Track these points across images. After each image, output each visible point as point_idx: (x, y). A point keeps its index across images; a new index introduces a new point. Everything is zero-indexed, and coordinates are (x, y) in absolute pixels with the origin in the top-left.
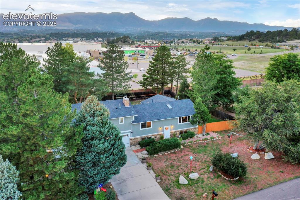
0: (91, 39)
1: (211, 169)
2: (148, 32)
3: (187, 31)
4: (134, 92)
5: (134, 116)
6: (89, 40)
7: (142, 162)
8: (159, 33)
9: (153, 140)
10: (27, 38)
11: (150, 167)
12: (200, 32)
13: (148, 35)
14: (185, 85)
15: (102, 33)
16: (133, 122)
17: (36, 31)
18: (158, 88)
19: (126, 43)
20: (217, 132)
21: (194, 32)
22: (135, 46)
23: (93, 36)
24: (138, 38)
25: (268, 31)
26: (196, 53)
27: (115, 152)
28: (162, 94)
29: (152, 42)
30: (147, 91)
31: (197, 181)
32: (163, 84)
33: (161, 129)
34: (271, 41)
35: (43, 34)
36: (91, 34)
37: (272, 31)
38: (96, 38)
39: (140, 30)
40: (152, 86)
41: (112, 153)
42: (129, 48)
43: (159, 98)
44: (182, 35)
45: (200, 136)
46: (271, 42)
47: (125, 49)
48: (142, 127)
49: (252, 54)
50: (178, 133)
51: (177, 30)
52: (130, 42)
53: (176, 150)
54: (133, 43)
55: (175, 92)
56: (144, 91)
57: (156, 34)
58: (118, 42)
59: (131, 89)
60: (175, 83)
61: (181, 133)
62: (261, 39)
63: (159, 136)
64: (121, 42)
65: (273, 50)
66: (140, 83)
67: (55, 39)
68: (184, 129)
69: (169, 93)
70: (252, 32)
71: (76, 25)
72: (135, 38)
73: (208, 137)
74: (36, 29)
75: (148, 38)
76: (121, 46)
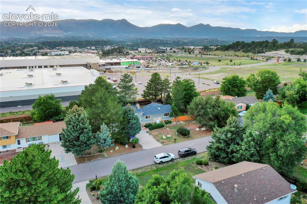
0: (84, 48)
1: (177, 134)
2: (141, 39)
3: (180, 37)
4: (138, 101)
5: (142, 113)
6: (82, 49)
7: (147, 133)
8: (151, 40)
9: (151, 124)
10: (19, 48)
11: (150, 134)
12: (192, 39)
13: (141, 43)
14: (169, 97)
15: (95, 41)
16: (142, 116)
17: (25, 39)
18: (153, 98)
19: (121, 53)
20: (184, 121)
21: (187, 39)
22: (130, 57)
23: (85, 45)
24: (131, 46)
25: (252, 42)
26: (186, 64)
27: (138, 124)
28: (155, 102)
29: (146, 51)
30: (146, 100)
31: (170, 138)
32: (156, 96)
33: (155, 119)
34: (253, 51)
35: (33, 42)
36: (83, 43)
37: (256, 41)
38: (89, 46)
39: (133, 36)
40: (149, 97)
41: (137, 125)
42: (125, 60)
43: (154, 104)
44: (174, 42)
45: (175, 123)
46: (253, 53)
47: (121, 61)
48: (146, 118)
49: (232, 65)
50: (164, 121)
51: (169, 37)
52: (125, 53)
53: (162, 128)
54: (127, 53)
55: (163, 100)
56: (144, 100)
57: (149, 42)
58: (114, 53)
59: (136, 99)
60: (163, 95)
61: (165, 121)
62: (245, 49)
63: (154, 123)
64: (116, 53)
65: (252, 61)
66: (142, 95)
67: (48, 48)
68: (166, 119)
69: (160, 101)
70: (238, 42)
71: (66, 32)
72: (128, 46)
73: (179, 123)
74: (25, 37)
75: (141, 46)
76: (116, 56)
